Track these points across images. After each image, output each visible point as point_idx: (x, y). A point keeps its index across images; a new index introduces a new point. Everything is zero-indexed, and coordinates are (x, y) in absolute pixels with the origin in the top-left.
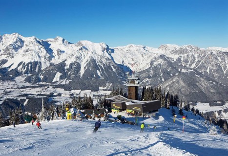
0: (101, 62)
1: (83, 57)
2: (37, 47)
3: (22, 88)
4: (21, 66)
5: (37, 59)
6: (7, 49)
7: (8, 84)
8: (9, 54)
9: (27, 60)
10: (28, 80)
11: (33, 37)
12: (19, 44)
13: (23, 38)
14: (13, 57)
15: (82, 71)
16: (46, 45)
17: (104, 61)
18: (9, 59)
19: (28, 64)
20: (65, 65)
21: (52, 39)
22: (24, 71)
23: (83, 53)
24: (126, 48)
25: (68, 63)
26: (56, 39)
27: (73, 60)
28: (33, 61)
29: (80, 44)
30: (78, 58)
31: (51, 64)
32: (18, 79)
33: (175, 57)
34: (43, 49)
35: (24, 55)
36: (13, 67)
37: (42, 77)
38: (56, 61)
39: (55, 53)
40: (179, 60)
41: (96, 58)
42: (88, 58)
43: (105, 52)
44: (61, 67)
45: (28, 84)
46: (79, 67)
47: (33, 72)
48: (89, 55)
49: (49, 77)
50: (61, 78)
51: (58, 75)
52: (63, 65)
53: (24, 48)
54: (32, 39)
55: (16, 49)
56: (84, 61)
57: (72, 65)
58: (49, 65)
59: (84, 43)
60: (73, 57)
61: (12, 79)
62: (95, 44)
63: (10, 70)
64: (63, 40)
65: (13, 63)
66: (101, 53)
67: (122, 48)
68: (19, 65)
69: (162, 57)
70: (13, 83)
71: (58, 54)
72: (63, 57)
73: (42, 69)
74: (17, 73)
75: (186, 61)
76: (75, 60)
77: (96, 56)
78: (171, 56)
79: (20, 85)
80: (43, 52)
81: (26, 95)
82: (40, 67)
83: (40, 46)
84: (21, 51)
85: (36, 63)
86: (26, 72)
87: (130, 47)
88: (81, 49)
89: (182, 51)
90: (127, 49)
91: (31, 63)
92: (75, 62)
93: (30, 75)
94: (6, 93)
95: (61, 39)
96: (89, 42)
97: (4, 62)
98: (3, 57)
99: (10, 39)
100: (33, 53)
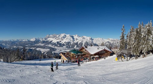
0: (89, 43)
2: (70, 37)
3: (65, 49)
4: (65, 43)
5: (70, 41)
6: (61, 38)
7: (61, 48)
9: (67, 41)
10: (67, 47)
13: (66, 35)
16: (73, 37)
17: (90, 42)
18: (62, 41)
20: (78, 43)
23: (84, 40)
24: (97, 39)
25: (79, 43)
26: (76, 35)
27: (80, 42)
29: (83, 37)
30: (82, 41)
32: (64, 46)
33: (112, 42)
34: (71, 38)
36: (63, 43)
37: (71, 46)
38: (75, 42)
39: (75, 39)
40: (113, 43)
41: (88, 41)
42: (85, 41)
43: (91, 40)
44: (77, 44)
45: (67, 48)
46: (82, 44)
47: (68, 45)
49: (73, 46)
50: (77, 47)
51: (76, 46)
52: (77, 43)
53: (66, 38)
54: (69, 35)
55: (64, 38)
56: (84, 42)
57: (80, 43)
58: (73, 43)
59: (84, 37)
61: (62, 47)
62: (88, 37)
64: (78, 36)
65: (63, 42)
66: (89, 40)
69: (108, 42)
70: (62, 48)
72: (77, 41)
74: (64, 45)
75: (115, 44)
78: (111, 42)
79: (65, 48)
80: (72, 39)
81: (66, 51)
82: (70, 43)
84: (65, 39)
85: (69, 42)
86: (66, 45)
88: (83, 38)
89: (114, 41)
94: (61, 50)
96: (86, 37)
97: (60, 41)
98: (60, 40)
99: (62, 35)
100: (69, 39)
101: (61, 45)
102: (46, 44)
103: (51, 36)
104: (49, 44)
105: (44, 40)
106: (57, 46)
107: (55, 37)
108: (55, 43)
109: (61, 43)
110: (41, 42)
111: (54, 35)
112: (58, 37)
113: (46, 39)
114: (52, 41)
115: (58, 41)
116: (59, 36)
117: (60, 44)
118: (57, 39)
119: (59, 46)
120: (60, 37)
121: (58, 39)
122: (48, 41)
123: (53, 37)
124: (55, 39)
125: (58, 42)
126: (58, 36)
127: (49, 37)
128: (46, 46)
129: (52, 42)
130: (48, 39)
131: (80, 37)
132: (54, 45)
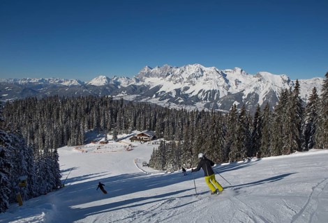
1: (261, 88)
2: (216, 77)
4: (201, 93)
5: (216, 88)
6: (190, 78)
8: (191, 82)
9: (207, 88)
10: (207, 106)
11: (213, 68)
12: (200, 73)
13: (204, 68)
14: (194, 85)
15: (261, 102)
16: (224, 76)
18: (191, 86)
19: (207, 92)
20: (243, 95)
21: (230, 70)
22: (203, 98)
23: (261, 84)
24: (309, 82)
25: (246, 93)
26: (235, 70)
27: (251, 90)
28: (212, 89)
29: (259, 75)
30: (256, 89)
31: (229, 93)
34: (222, 79)
35: (204, 84)
36: (194, 94)
37: (220, 104)
38: (234, 90)
39: (232, 82)
42: (267, 89)
43: (286, 84)
44: (239, 96)
46: (257, 97)
47: (212, 99)
48: (269, 86)
49: (227, 104)
50: (238, 107)
52: (241, 94)
53: (204, 77)
54: (212, 69)
56: (263, 92)
57: (249, 95)
58: (226, 94)
59: (263, 74)
60: (252, 88)
61: (193, 104)
62: (275, 76)
63: (192, 96)
64: (242, 71)
65: (194, 90)
66: (281, 85)
67: (305, 81)
68: (199, 92)
70: (194, 107)
71: (236, 84)
72: (240, 87)
73: (220, 97)
74: (197, 99)
76: (253, 90)
77: (277, 88)
80: (222, 81)
82: (218, 95)
83: (220, 76)
84: (201, 80)
85: (214, 92)
86: (206, 99)
87: (315, 80)
88: (260, 80)
90: (311, 82)
91: (210, 91)
92: (254, 93)
93: (208, 101)
95: (240, 70)
96: (269, 74)
97: (187, 88)
98: (187, 85)
99: (192, 69)
100: (213, 81)
101: (189, 100)
102: (142, 95)
103: (156, 70)
104: (151, 96)
105: (134, 82)
106: (177, 103)
107: (168, 74)
108: (171, 93)
109: (187, 92)
110: (123, 89)
111: (166, 68)
112: (177, 76)
113: (138, 81)
114: (158, 88)
115: (178, 86)
116: (183, 71)
117: (186, 97)
118: (176, 82)
119: (182, 103)
120: (185, 76)
121: (180, 81)
122: (149, 86)
123: (161, 76)
124: (170, 80)
125: (178, 91)
126: (177, 71)
127: (148, 75)
128: (143, 100)
129: (161, 90)
130: (147, 81)
131: (247, 74)
132: (167, 100)
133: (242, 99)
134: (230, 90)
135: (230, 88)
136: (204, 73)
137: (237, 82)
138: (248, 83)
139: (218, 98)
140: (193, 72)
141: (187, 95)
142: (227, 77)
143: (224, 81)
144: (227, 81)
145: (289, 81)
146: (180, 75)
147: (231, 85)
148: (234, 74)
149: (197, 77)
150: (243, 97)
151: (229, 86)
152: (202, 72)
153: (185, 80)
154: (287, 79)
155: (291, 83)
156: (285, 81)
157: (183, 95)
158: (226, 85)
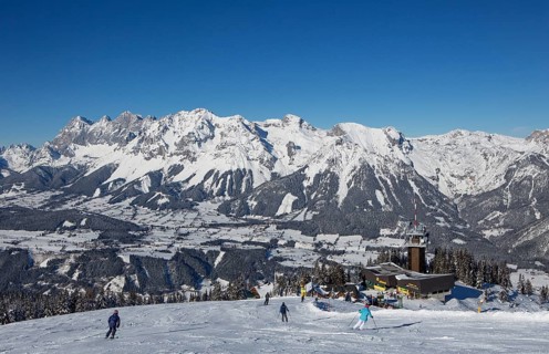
0: (386, 172)
1: (343, 159)
2: (243, 138)
3: (214, 225)
4: (210, 180)
5: (243, 165)
6: (182, 144)
7: (183, 218)
8: (187, 153)
9: (223, 166)
10: (225, 209)
11: (237, 117)
12: (207, 131)
13: (216, 120)
14: (194, 160)
15: (342, 192)
16: (262, 135)
17: (392, 168)
18: (187, 164)
19: (225, 176)
20: (305, 177)
21: (276, 121)
22: (216, 190)
23: (343, 151)
24: (444, 139)
25: (311, 173)
26: (286, 121)
27: (322, 166)
28: (234, 169)
29: (338, 131)
30: (332, 162)
31: (274, 176)
32: (205, 206)
34: (257, 143)
35: (217, 156)
36: (195, 182)
37: (253, 203)
38: (285, 168)
39: (280, 150)
41: (373, 161)
42: (355, 162)
43: (396, 148)
44: (294, 182)
45: (223, 219)
46: (335, 180)
47: (235, 193)
48: (358, 156)
49: (269, 201)
50: (295, 206)
51: (289, 199)
52: (299, 176)
53: (217, 140)
54: (234, 121)
56: (347, 169)
57: (318, 177)
58: (269, 178)
59: (346, 127)
60: (323, 161)
61: (191, 207)
62: (373, 130)
63: (188, 186)
64: (301, 122)
65: (194, 172)
66: (385, 151)
67: (436, 138)
68: (206, 178)
69: (535, 159)
71: (290, 154)
72: (300, 159)
73: (255, 186)
74: (201, 194)
76: (326, 166)
77: (375, 158)
79: (209, 221)
80: (258, 149)
81: (219, 242)
82: (250, 182)
83: (252, 136)
84: (210, 146)
85: (240, 174)
86: (221, 193)
87: (455, 136)
88: (338, 143)
90: (447, 141)
91: (230, 172)
92: (327, 171)
93: (228, 198)
94: (181, 237)
95: (297, 119)
96: (359, 128)
97: (176, 169)
98: (176, 160)
99: (189, 121)
100: (237, 151)
101: (182, 198)
102: (68, 192)
103: (102, 125)
104: (90, 194)
105: (45, 160)
106: (153, 206)
107: (132, 137)
108: (138, 182)
109: (178, 178)
111: (127, 120)
112: (152, 141)
113: (55, 155)
114: (107, 170)
115: (157, 164)
116: (166, 128)
117: (173, 190)
118: (152, 155)
119: (164, 206)
120: (171, 139)
121: (161, 151)
122: (83, 168)
123: (115, 140)
124: (136, 150)
125: (155, 176)
126: (153, 128)
127: (83, 139)
128: (69, 206)
129: (114, 176)
130: (81, 153)
131: (314, 130)
132: (130, 200)
133: (302, 188)
134: (277, 169)
135: (277, 164)
136: (217, 131)
137: (292, 148)
138: (315, 149)
139: (250, 189)
140: (190, 129)
141: (178, 185)
142: (269, 138)
143: (261, 148)
144: (268, 147)
145: (401, 141)
146: (159, 138)
147: (279, 156)
148: (285, 131)
149: (200, 142)
150: (306, 184)
151: (275, 159)
152: (212, 128)
153: (173, 149)
154: (397, 137)
155: (405, 144)
156: (393, 142)
157: (167, 186)
158: (267, 156)
